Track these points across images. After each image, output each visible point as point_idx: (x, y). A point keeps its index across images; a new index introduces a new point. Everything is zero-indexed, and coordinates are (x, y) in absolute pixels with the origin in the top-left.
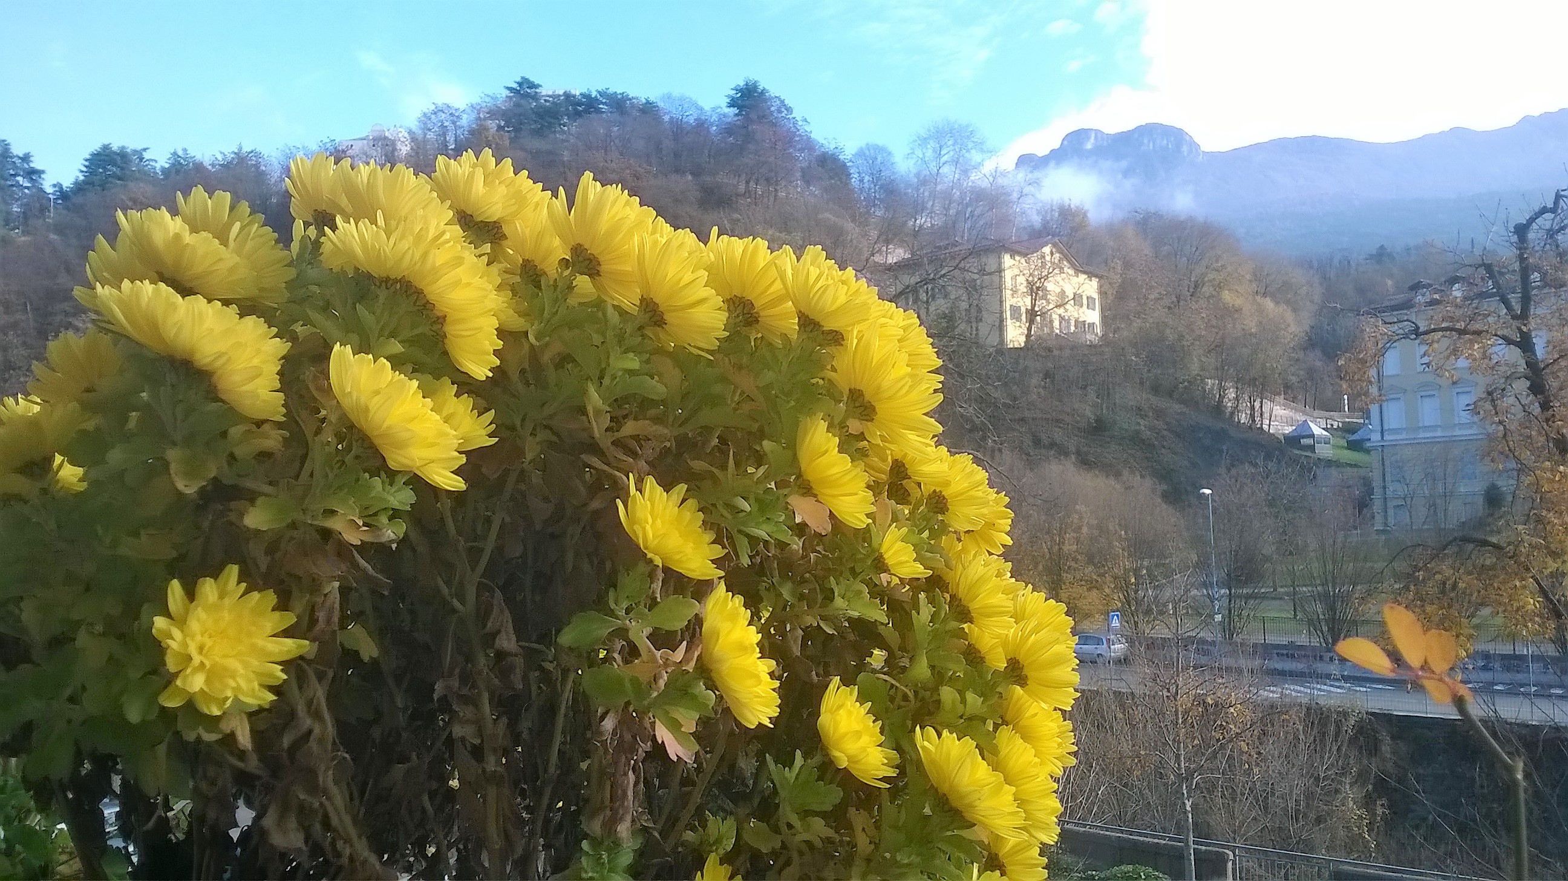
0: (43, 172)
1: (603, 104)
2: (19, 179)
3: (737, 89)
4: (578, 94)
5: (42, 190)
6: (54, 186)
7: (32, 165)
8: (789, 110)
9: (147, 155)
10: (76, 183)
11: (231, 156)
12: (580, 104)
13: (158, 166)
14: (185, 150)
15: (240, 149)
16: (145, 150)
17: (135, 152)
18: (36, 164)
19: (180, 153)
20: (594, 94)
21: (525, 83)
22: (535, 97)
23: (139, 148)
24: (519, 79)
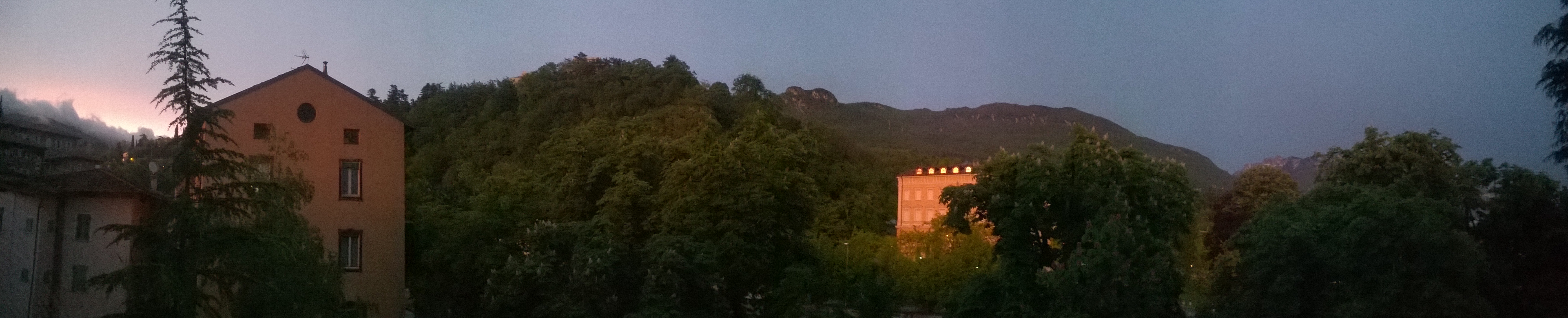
0: (408, 95)
1: (612, 63)
2: (400, 99)
3: (667, 59)
4: (602, 59)
5: (407, 102)
6: (411, 100)
7: (404, 93)
8: (688, 68)
9: (442, 85)
10: (419, 98)
11: (471, 84)
12: (602, 62)
13: (446, 89)
14: (455, 83)
15: (474, 81)
16: (441, 83)
17: (438, 84)
18: (405, 93)
19: (453, 84)
20: (608, 59)
21: (582, 54)
22: (585, 60)
23: (439, 83)
24: (579, 53)
